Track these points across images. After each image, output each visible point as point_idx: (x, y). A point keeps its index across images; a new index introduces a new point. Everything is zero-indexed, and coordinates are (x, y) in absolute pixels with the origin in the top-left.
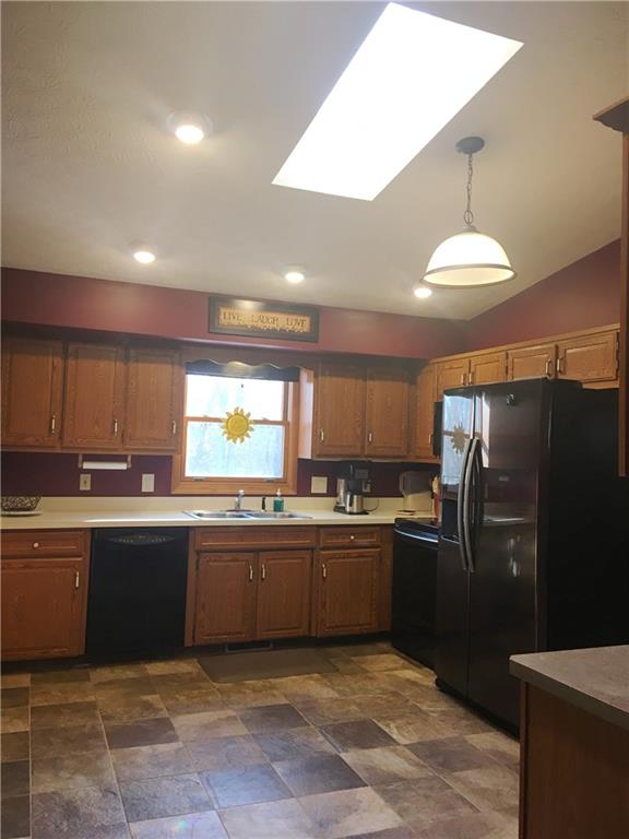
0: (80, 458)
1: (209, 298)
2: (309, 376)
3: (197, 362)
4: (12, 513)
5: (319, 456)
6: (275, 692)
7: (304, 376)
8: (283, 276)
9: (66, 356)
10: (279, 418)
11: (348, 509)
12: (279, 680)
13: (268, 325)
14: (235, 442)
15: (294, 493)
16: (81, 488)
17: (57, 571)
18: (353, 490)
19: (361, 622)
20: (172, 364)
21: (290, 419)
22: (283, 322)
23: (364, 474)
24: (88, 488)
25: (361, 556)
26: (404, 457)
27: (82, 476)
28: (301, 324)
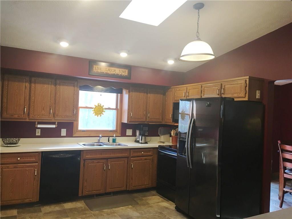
0: (36, 123)
1: (89, 62)
2: (126, 92)
3: (84, 86)
4: (8, 145)
5: (130, 122)
6: (116, 214)
7: (124, 91)
8: (119, 54)
9: (30, 82)
10: (114, 107)
11: (140, 142)
12: (116, 209)
13: (112, 72)
14: (98, 116)
15: (120, 136)
16: (37, 135)
17: (27, 169)
18: (142, 135)
19: (145, 184)
20: (74, 86)
21: (119, 107)
22: (118, 71)
23: (147, 128)
24: (39, 134)
25: (146, 159)
26: (161, 122)
27: (37, 130)
28: (124, 72)
